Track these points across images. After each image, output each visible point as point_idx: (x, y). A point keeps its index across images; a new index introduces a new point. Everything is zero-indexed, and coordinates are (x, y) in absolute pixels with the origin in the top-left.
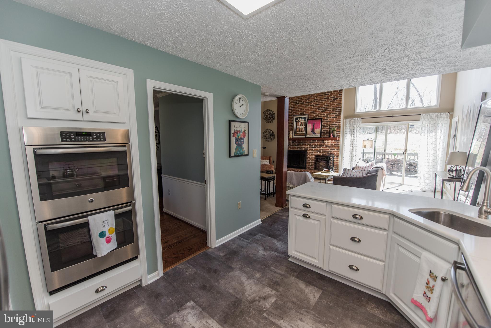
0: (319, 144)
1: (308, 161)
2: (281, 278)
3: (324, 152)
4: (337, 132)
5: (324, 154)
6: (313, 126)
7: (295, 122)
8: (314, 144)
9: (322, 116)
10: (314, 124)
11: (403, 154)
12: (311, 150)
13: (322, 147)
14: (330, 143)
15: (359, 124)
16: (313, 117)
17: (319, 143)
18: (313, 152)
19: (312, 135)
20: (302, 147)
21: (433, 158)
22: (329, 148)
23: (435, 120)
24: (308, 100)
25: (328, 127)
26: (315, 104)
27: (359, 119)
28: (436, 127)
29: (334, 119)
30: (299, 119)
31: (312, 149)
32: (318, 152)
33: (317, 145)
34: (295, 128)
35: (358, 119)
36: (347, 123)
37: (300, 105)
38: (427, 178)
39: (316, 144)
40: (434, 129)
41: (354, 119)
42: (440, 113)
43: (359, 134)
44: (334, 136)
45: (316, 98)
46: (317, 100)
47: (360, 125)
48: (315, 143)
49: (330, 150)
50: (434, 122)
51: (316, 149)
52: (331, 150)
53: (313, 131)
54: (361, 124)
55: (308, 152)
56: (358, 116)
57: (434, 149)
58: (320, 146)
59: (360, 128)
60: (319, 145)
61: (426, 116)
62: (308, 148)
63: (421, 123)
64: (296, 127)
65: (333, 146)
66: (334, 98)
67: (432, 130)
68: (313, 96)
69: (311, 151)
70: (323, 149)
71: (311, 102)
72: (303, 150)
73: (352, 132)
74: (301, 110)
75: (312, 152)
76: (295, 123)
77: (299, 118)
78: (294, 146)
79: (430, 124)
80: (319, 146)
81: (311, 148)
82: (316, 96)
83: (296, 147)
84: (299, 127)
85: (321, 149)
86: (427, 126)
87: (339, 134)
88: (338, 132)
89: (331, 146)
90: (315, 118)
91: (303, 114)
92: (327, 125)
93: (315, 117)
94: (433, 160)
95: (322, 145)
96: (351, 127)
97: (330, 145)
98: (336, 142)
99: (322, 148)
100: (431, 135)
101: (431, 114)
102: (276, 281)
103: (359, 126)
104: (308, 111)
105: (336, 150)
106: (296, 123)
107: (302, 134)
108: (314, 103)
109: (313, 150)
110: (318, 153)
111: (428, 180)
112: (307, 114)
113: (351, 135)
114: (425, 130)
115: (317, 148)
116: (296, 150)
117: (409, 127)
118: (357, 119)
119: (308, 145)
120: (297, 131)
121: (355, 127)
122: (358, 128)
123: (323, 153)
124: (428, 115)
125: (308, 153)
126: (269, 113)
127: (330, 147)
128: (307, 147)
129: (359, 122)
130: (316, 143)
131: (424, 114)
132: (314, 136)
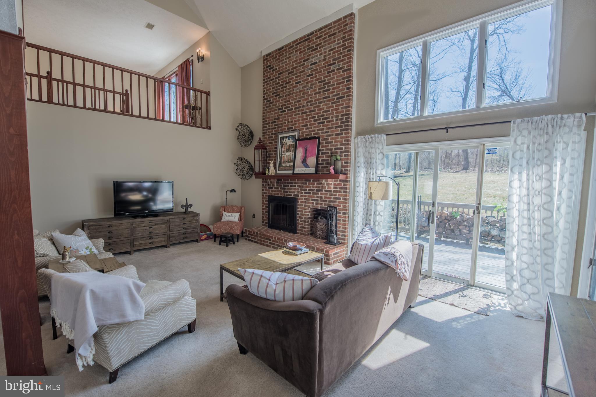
0: (316, 187)
1: (300, 219)
3: (323, 203)
4: (344, 164)
5: (323, 206)
8: (308, 187)
9: (320, 132)
10: (306, 148)
12: (303, 198)
13: (319, 193)
14: (332, 186)
15: (381, 147)
16: (307, 135)
17: (316, 185)
18: (307, 201)
19: (303, 169)
20: (290, 192)
21: (544, 229)
22: (332, 195)
23: (547, 133)
24: (298, 104)
25: (328, 153)
26: (308, 111)
27: (382, 136)
28: (550, 152)
29: (337, 138)
30: (285, 139)
31: (305, 196)
32: (315, 202)
33: (312, 188)
34: (280, 156)
35: (380, 135)
36: (359, 145)
37: (287, 114)
38: (528, 281)
39: (310, 187)
40: (546, 157)
41: (372, 136)
42: (559, 116)
43: (382, 168)
44: (336, 172)
45: (310, 99)
46: (312, 103)
47: (382, 148)
48: (309, 184)
49: (332, 199)
50: (546, 137)
51: (311, 197)
53: (304, 161)
54: (385, 147)
55: (300, 201)
56: (381, 130)
57: (545, 206)
58: (317, 190)
59: (383, 155)
60: (315, 189)
61: (525, 125)
62: (299, 195)
63: (512, 143)
64: (282, 155)
65: (337, 192)
66: (339, 96)
67: (539, 159)
68: (307, 95)
69: (303, 200)
70: (321, 197)
71: (303, 106)
72: (292, 196)
73: (368, 163)
74: (289, 122)
75: (306, 202)
77: (286, 137)
78: (280, 189)
79: (534, 143)
80: (315, 191)
81: (303, 194)
82: (310, 95)
83: (282, 190)
84: (285, 154)
85: (318, 197)
86: (528, 148)
87: (347, 168)
88: (345, 163)
89: (334, 191)
90: (308, 137)
91: (291, 131)
92: (328, 149)
93: (308, 135)
94: (544, 236)
95: (320, 189)
96: (367, 153)
97: (332, 190)
98: (343, 184)
99: (319, 195)
100: (538, 170)
101: (535, 119)
103: (381, 151)
104: (298, 124)
105: (341, 200)
106: (281, 147)
107: (289, 166)
108: (307, 109)
109: (307, 197)
110: (315, 205)
111: (530, 284)
112: (297, 129)
113: (366, 169)
114: (521, 158)
115: (313, 193)
116: (282, 196)
117: (486, 151)
118: (378, 137)
119: (300, 188)
120: (282, 161)
121: (373, 153)
122: (380, 156)
123: (321, 204)
124: (528, 122)
125: (299, 203)
126: (245, 129)
127: (333, 193)
128: (298, 192)
129: (382, 143)
130: (312, 184)
131: (519, 120)
132: (306, 172)
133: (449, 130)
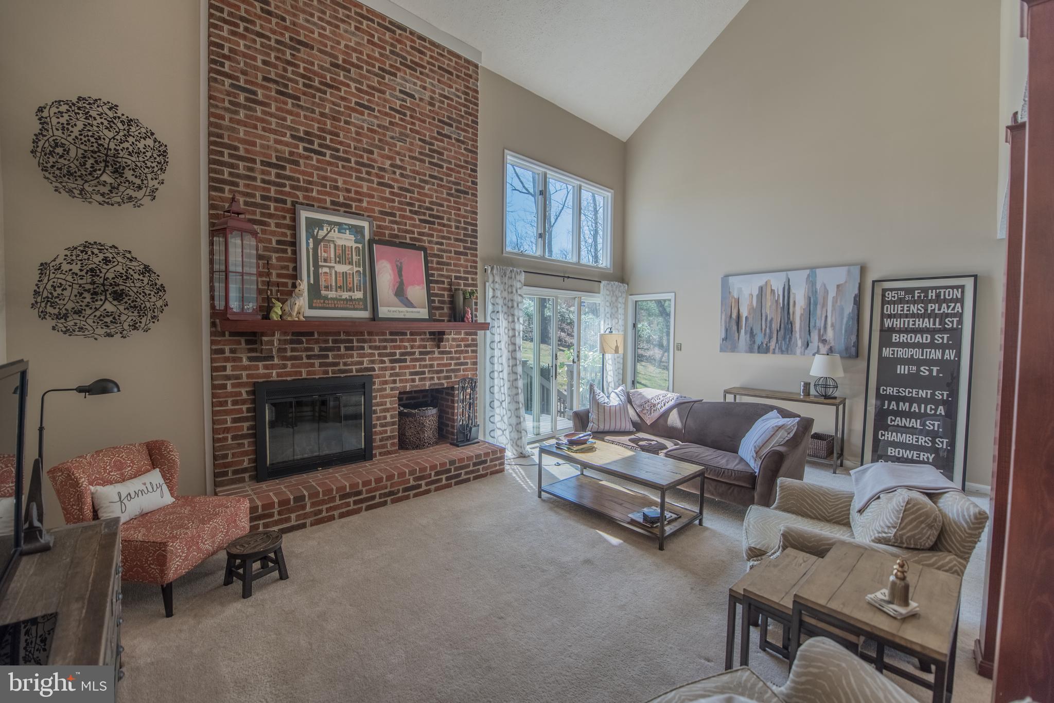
0: (419, 347)
1: (378, 422)
3: (435, 376)
5: (436, 381)
6: (399, 271)
7: (307, 240)
8: (399, 347)
9: (425, 238)
12: (388, 373)
13: (427, 357)
15: (519, 287)
16: (391, 235)
17: (418, 343)
18: (398, 378)
20: (345, 364)
22: (452, 358)
23: (615, 295)
25: (443, 282)
27: (521, 272)
28: (617, 309)
30: (326, 228)
31: (393, 368)
32: (417, 377)
33: (409, 350)
34: (312, 269)
35: (518, 271)
36: (497, 279)
39: (406, 347)
40: (616, 312)
41: (512, 270)
42: (619, 284)
47: (521, 289)
48: (401, 341)
49: (452, 367)
50: (615, 298)
51: (408, 367)
53: (400, 292)
54: (524, 288)
55: (376, 380)
56: (510, 262)
58: (421, 353)
60: (417, 351)
61: (605, 286)
62: (376, 366)
64: (317, 266)
65: (461, 352)
67: (613, 314)
69: (387, 378)
70: (431, 366)
72: (354, 373)
73: (508, 307)
74: (335, 188)
75: (394, 382)
76: (308, 244)
77: (330, 223)
78: (305, 360)
79: (612, 302)
80: (417, 356)
81: (388, 364)
82: (398, 153)
83: (317, 362)
84: (330, 267)
85: (425, 366)
86: (610, 305)
89: (456, 352)
90: (397, 241)
91: (345, 212)
92: (442, 276)
93: (396, 236)
95: (429, 350)
97: (453, 349)
99: (427, 362)
101: (612, 283)
103: (521, 292)
106: (311, 245)
107: (351, 300)
109: (397, 370)
110: (417, 383)
112: (366, 214)
113: (506, 317)
114: (608, 312)
115: (413, 360)
116: (317, 377)
118: (515, 273)
119: (376, 352)
120: (322, 283)
121: (514, 294)
123: (432, 379)
124: (607, 284)
125: (376, 387)
128: (373, 362)
129: (521, 281)
130: (409, 341)
131: (603, 282)
132: (408, 316)
133: (566, 280)
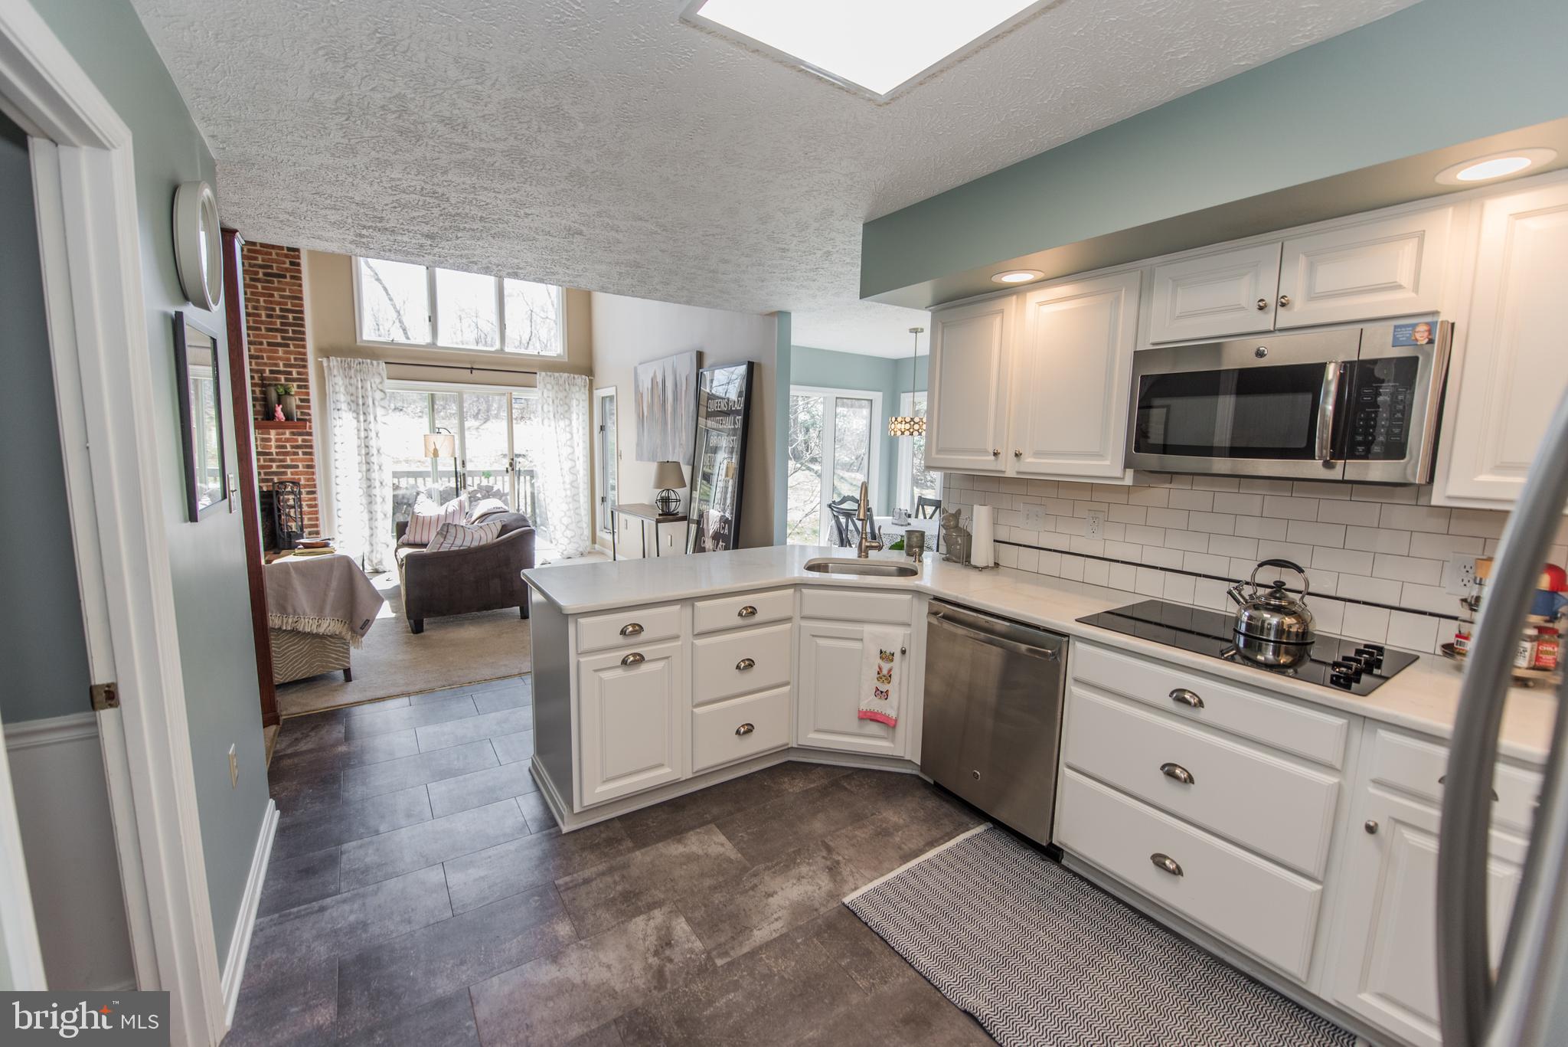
2: (617, 878)
4: (299, 403)
11: (507, 471)
14: (273, 443)
15: (378, 380)
23: (565, 390)
27: (378, 364)
28: (569, 408)
29: (277, 352)
35: (375, 362)
36: (335, 372)
38: (567, 527)
40: (566, 411)
41: (361, 360)
42: (572, 375)
43: (384, 414)
44: (289, 417)
47: (381, 383)
49: (274, 469)
50: (565, 394)
52: (278, 467)
56: (371, 353)
57: (570, 457)
59: (384, 392)
61: (548, 379)
63: (540, 395)
65: (287, 454)
66: (270, 271)
67: (561, 414)
73: (358, 405)
79: (557, 398)
86: (553, 402)
87: (307, 411)
88: (302, 400)
89: (278, 454)
94: (571, 483)
96: (354, 388)
97: (274, 450)
98: (300, 438)
100: (562, 424)
101: (557, 374)
102: (621, 894)
103: (380, 387)
105: (301, 469)
111: (570, 530)
113: (355, 415)
114: (549, 411)
117: (513, 401)
118: (372, 364)
121: (366, 390)
122: (378, 395)
124: (551, 376)
127: (275, 456)
129: (380, 374)
131: (543, 374)
133: (474, 371)
